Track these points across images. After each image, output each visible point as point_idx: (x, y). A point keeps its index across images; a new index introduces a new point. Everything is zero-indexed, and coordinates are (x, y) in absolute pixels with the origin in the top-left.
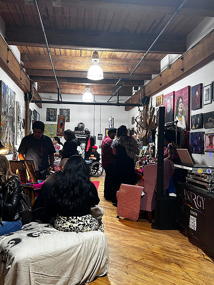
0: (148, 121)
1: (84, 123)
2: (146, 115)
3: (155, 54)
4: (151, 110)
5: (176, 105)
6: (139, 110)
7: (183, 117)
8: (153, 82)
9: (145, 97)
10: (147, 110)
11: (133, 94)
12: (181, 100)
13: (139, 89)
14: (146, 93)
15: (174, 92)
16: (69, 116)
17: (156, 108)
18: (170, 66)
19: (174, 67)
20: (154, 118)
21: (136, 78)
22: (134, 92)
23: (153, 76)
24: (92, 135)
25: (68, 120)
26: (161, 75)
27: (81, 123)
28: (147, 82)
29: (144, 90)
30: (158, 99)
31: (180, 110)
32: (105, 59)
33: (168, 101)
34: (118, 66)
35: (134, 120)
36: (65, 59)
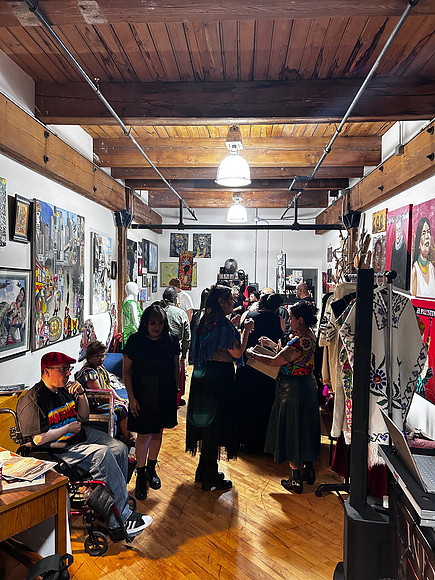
0: (356, 261)
1: (236, 259)
2: (353, 248)
3: (367, 124)
4: (362, 238)
5: (414, 235)
6: (341, 236)
7: (431, 265)
8: (366, 181)
9: (351, 212)
10: (355, 238)
11: (330, 204)
12: (426, 227)
13: (340, 195)
14: (353, 203)
15: (411, 206)
16: (210, 247)
17: (372, 236)
18: (401, 148)
19: (411, 151)
20: (369, 257)
21: (329, 174)
22: (331, 200)
23: (367, 170)
24: (251, 281)
25: (208, 255)
26: (381, 169)
27: (231, 260)
28: (354, 183)
29: (349, 197)
30: (376, 217)
31: (423, 248)
32: (260, 140)
33: (398, 226)
34: (288, 153)
35: (331, 254)
36: (179, 145)
